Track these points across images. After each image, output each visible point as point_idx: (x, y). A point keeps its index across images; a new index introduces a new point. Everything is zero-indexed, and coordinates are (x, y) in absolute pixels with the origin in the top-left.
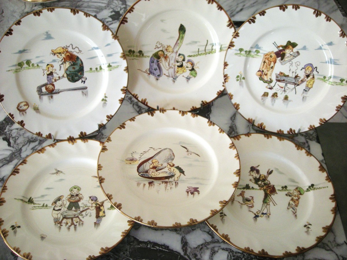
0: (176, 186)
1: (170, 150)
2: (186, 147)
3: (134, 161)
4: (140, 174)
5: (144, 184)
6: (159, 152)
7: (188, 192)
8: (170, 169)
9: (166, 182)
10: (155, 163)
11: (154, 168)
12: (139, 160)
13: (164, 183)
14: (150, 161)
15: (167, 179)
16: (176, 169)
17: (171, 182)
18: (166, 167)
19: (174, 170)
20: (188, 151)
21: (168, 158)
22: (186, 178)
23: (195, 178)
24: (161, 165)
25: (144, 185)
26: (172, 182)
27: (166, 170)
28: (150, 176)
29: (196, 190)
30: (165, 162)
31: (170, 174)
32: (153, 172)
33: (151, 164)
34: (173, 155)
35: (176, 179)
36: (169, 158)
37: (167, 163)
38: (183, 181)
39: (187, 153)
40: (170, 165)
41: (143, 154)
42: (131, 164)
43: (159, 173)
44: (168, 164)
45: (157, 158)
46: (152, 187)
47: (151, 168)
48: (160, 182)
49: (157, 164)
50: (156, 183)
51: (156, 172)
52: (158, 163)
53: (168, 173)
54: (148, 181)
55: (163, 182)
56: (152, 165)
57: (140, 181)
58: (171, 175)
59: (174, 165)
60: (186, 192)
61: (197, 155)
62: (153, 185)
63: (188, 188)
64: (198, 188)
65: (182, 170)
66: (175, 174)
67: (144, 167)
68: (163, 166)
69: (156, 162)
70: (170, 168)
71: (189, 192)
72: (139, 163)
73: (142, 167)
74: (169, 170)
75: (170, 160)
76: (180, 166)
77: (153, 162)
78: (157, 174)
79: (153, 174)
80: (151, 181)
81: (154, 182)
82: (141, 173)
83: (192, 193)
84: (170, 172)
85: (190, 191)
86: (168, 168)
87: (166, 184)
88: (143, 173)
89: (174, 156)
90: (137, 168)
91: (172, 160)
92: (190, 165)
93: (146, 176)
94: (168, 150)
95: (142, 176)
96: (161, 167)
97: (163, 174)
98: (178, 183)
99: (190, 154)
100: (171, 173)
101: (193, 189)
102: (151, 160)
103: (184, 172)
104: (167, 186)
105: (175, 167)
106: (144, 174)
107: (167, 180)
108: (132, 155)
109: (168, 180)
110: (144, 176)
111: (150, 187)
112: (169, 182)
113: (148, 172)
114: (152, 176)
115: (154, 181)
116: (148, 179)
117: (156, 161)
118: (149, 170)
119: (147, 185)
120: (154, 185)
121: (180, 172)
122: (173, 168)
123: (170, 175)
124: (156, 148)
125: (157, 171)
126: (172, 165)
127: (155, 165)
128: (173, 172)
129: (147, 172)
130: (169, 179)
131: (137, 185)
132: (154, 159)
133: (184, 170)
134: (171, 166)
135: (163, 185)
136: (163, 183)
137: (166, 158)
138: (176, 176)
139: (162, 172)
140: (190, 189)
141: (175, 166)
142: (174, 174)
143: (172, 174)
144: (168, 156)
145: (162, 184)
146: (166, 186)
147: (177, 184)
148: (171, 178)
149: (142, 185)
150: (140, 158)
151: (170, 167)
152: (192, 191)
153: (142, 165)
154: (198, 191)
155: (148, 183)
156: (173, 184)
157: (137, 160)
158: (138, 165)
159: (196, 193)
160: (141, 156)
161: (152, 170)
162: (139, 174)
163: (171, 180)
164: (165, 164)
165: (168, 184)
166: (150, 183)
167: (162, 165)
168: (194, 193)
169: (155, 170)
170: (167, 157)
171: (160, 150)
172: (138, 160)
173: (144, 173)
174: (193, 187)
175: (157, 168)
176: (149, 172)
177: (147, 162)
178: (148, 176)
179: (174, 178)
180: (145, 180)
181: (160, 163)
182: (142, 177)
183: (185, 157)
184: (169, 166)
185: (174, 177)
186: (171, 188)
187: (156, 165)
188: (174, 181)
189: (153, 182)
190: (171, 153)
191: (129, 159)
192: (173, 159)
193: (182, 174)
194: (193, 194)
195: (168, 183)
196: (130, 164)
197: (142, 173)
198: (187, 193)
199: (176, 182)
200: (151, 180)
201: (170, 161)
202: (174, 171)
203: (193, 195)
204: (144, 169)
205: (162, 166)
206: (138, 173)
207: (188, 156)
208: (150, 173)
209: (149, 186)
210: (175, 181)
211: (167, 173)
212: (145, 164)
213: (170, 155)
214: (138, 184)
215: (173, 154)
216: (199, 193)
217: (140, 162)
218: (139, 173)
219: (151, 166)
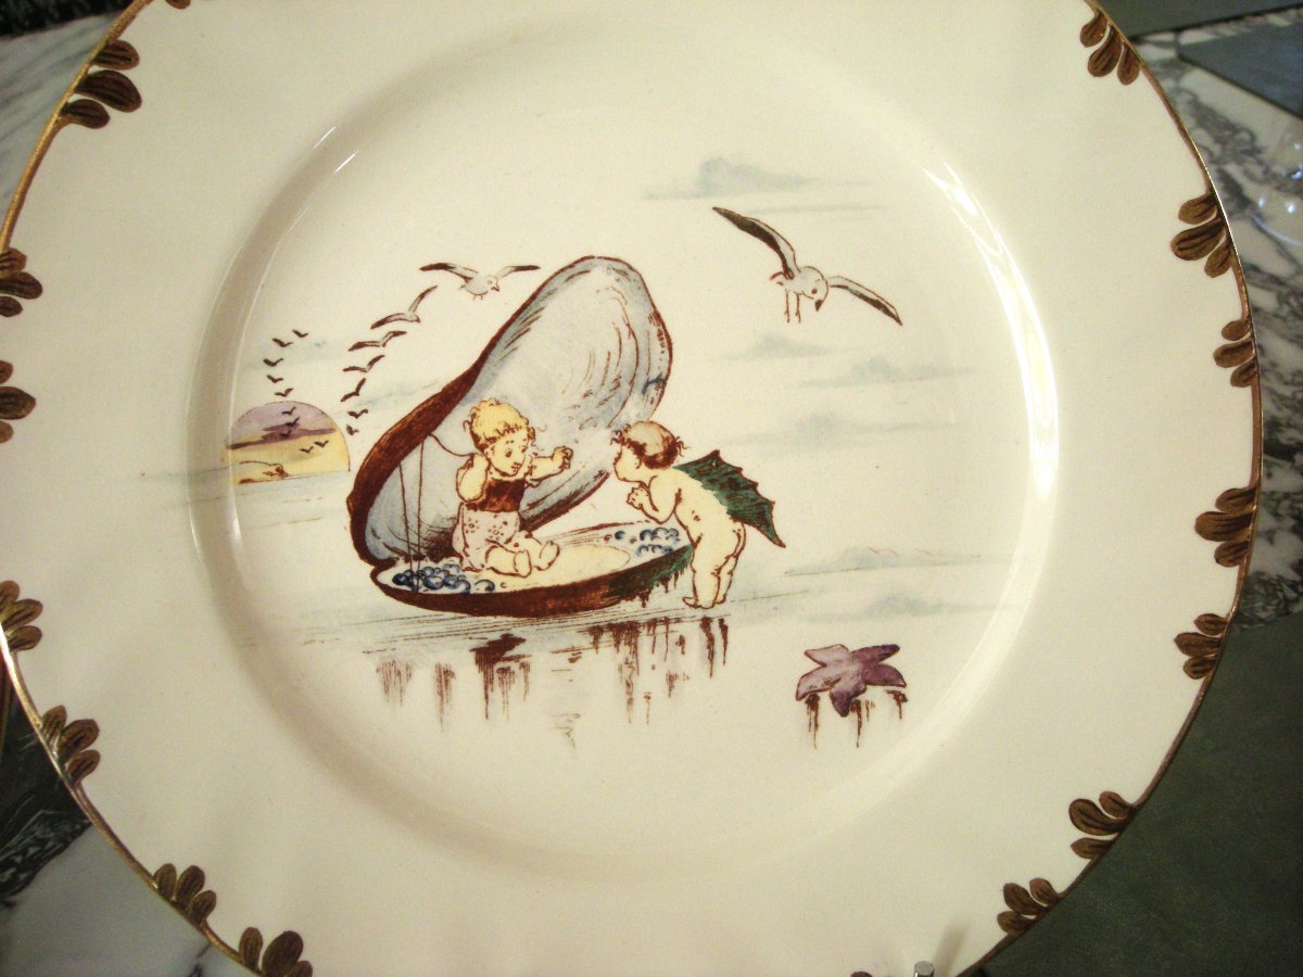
0: (712, 655)
1: (625, 270)
2: (767, 220)
3: (307, 442)
4: (386, 577)
5: (438, 667)
6: (524, 315)
7: (812, 702)
8: (642, 497)
9: (626, 632)
10: (501, 446)
11: (504, 494)
12: (353, 422)
13: (606, 637)
14: (452, 430)
15: (630, 596)
16: (693, 488)
17: (666, 621)
18: (602, 476)
19: (678, 499)
20: (787, 272)
21: (612, 376)
22: (790, 573)
23: (864, 561)
24: (559, 459)
25: (445, 676)
26: (678, 620)
27: (608, 504)
28: (481, 589)
29: (878, 666)
30: (592, 421)
31: (648, 540)
32: (494, 544)
33: (469, 465)
34: (654, 330)
35: (706, 597)
36: (626, 373)
37: (606, 434)
38: (768, 601)
39: (776, 293)
40: (639, 449)
41: (370, 353)
42: (281, 473)
43: (550, 552)
44: (621, 438)
45: (509, 380)
46: (517, 687)
47: (473, 505)
48: (569, 631)
49: (517, 457)
50: (541, 642)
51: (520, 537)
52: (532, 436)
53: (634, 531)
54: (467, 634)
55: (596, 631)
56: (480, 462)
57: (401, 646)
58: (659, 554)
59: (672, 447)
60: (799, 697)
61: (877, 304)
62: (514, 666)
63: (811, 666)
64: (894, 649)
65: (754, 485)
66: (694, 544)
67: (412, 495)
68: (575, 464)
69: (510, 429)
70: (642, 484)
71: (825, 700)
72: (357, 462)
73: (390, 490)
74: (641, 507)
75: (636, 397)
76: (730, 457)
77: (485, 429)
78: (535, 561)
79: (501, 559)
80: (496, 636)
81: (520, 641)
82: (390, 563)
83: (848, 704)
84: (652, 526)
85: (830, 683)
86: (627, 487)
87: (625, 650)
88: (408, 560)
89: (665, 337)
90: (345, 519)
91: (653, 391)
92: (821, 430)
93: (445, 591)
94: (600, 277)
95: (407, 592)
96: (562, 486)
97: (585, 550)
98: (724, 629)
99: (807, 306)
100: (654, 534)
101: (854, 668)
102: (460, 413)
103: (769, 504)
104: (632, 665)
105: (685, 468)
106: (420, 574)
107: (628, 609)
108: (275, 372)
109: (637, 602)
110: (422, 590)
111: (496, 693)
112: (653, 624)
113: (451, 552)
114: (491, 587)
115: (517, 632)
116: (470, 621)
117: (512, 420)
118: (456, 519)
119: (468, 674)
120: (525, 666)
121: (735, 515)
122: (669, 480)
123: (648, 557)
124: (487, 266)
125: (528, 525)
126: (654, 448)
127: (505, 460)
128: (673, 524)
129: (441, 545)
130: (645, 598)
131: (386, 690)
132: (490, 394)
133: (765, 491)
134: (652, 462)
135: (605, 659)
136: (596, 644)
137: (598, 376)
138: (705, 560)
139: (583, 534)
140: (830, 673)
141: (686, 456)
142: (684, 541)
143: (663, 540)
144: (614, 349)
145: (589, 656)
146: (627, 671)
147: (715, 632)
148: (665, 581)
149: (422, 682)
150: (353, 404)
151: (645, 473)
152: (846, 685)
153: (389, 472)
154: (893, 679)
155: (472, 657)
156: (682, 642)
157: (331, 430)
158: (348, 486)
159: (876, 695)
160: (357, 376)
161: (485, 520)
162: (374, 575)
163: (662, 600)
164: (595, 450)
165: (644, 640)
166: (492, 656)
167: (568, 456)
168: (862, 698)
169: (512, 517)
170: (601, 361)
171: (529, 283)
172: (343, 421)
173: (419, 558)
174: (854, 646)
175: (530, 495)
176: (458, 546)
177: (429, 442)
178: (461, 588)
179: (685, 578)
180: (441, 628)
181: (546, 442)
182: (411, 598)
183: (770, 346)
184: (629, 456)
185: (688, 572)
186: (671, 679)
187: (517, 466)
188: (690, 612)
189: (509, 642)
190: (639, 315)
191: (255, 430)
192: (661, 382)
193: (753, 533)
194: (857, 708)
195: (644, 631)
196: (277, 483)
197: (401, 567)
198: (802, 705)
199: (706, 623)
200: (493, 627)
201: (634, 410)
202: (684, 512)
203: (853, 716)
204: (413, 522)
205: (567, 473)
206: (370, 568)
207: (793, 331)
208: (476, 557)
209: (488, 682)
210: (700, 614)
211: (618, 536)
212: (410, 463)
213: (632, 333)
214: (394, 676)
215: (657, 317)
216: (900, 699)
217: (361, 448)
218: (380, 565)
219: (473, 485)
